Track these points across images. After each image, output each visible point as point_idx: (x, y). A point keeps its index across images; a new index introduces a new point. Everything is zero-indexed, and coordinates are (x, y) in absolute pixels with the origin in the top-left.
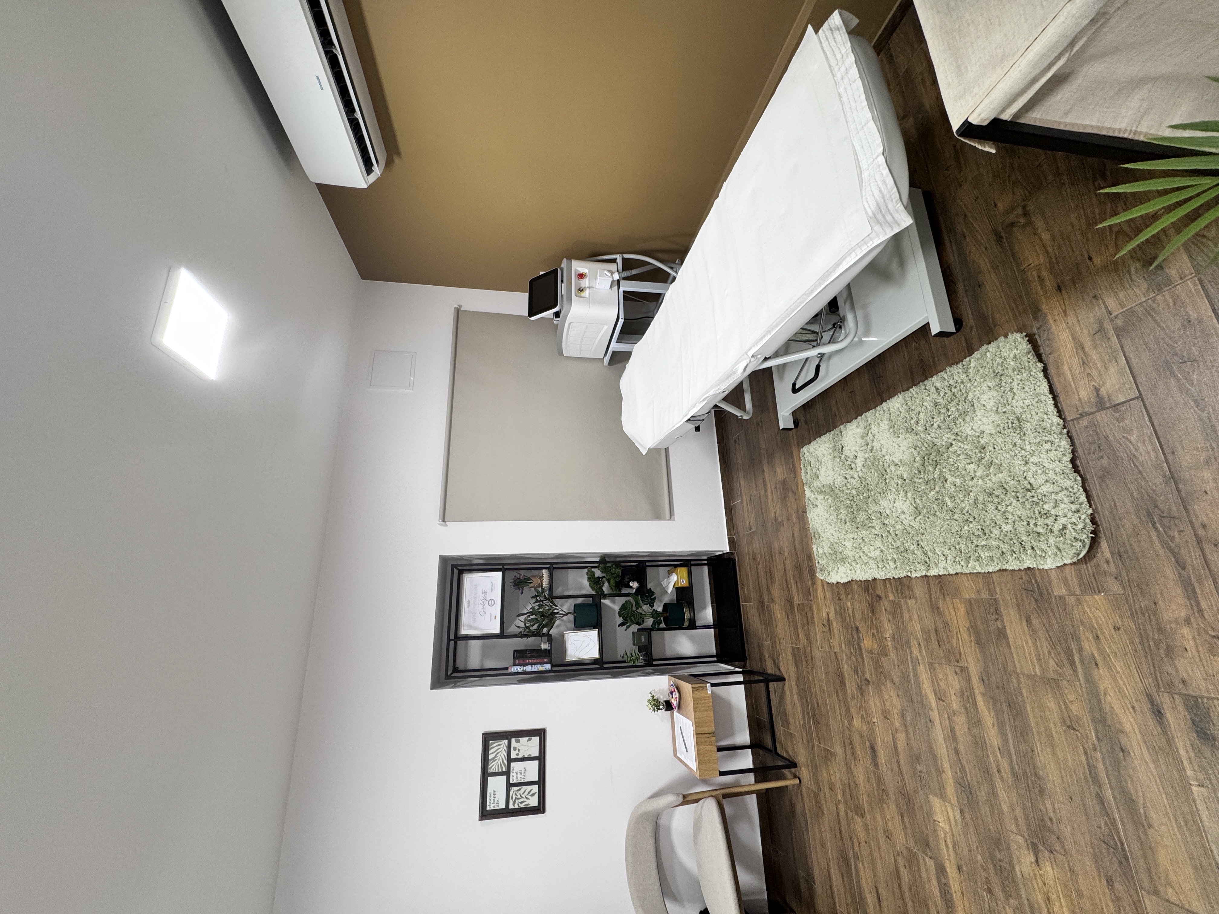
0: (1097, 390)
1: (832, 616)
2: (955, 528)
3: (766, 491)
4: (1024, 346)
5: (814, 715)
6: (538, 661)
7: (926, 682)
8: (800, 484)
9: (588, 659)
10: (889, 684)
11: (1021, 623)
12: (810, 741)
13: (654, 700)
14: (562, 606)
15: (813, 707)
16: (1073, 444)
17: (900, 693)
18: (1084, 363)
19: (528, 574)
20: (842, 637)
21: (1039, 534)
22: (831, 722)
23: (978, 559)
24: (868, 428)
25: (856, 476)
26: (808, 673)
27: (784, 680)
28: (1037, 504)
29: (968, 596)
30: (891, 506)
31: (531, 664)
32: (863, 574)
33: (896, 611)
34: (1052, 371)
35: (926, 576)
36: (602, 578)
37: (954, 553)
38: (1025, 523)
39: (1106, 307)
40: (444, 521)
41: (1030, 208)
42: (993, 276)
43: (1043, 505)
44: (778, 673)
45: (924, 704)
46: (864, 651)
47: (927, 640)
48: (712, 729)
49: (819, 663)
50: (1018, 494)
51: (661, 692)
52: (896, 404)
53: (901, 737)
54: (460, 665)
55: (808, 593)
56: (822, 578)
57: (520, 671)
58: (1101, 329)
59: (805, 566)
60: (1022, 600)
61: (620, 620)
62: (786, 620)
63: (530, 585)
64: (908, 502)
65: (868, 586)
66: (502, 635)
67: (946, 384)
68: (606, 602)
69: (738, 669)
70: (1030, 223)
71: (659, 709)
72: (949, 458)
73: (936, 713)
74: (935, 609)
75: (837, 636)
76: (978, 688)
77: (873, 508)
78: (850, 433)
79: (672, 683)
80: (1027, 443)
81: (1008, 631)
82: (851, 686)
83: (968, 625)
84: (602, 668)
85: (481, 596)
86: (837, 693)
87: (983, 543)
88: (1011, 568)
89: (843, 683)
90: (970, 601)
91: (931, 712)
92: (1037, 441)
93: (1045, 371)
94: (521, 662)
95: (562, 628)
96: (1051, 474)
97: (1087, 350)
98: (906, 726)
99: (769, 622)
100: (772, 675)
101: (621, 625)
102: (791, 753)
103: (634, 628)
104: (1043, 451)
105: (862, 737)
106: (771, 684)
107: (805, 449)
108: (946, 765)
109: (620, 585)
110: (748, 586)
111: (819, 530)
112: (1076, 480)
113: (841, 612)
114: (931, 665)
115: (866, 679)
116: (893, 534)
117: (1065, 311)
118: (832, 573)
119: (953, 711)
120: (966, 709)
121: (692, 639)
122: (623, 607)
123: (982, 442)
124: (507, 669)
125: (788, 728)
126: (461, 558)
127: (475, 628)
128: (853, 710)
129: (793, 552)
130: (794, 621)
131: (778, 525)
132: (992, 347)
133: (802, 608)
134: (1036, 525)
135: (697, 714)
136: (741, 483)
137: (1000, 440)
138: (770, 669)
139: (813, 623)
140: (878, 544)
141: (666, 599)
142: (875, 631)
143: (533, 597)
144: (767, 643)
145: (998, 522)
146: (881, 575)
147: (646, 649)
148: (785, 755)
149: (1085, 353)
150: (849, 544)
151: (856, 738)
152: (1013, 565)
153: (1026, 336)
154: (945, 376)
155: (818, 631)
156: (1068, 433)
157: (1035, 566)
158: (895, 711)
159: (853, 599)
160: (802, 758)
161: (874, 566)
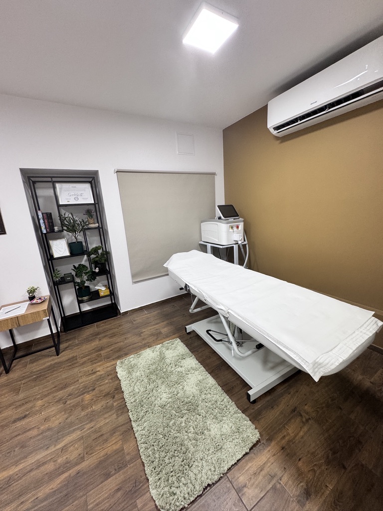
0: (245, 486)
1: (98, 373)
2: (160, 430)
3: (154, 325)
4: (255, 440)
5: (40, 376)
6: (47, 226)
7: (71, 437)
8: (161, 341)
9: (52, 252)
10: (66, 416)
11: (116, 485)
12: (24, 378)
13: (34, 290)
14: (80, 235)
15: (44, 375)
16: (217, 482)
17: (62, 424)
18: (255, 474)
19: (95, 217)
20: (88, 382)
21: (168, 480)
22: (37, 388)
23: (147, 448)
24: (196, 370)
25: (173, 369)
26: (64, 368)
27: (58, 355)
28: (183, 473)
29: (125, 448)
30: (163, 391)
31: (44, 222)
32: (124, 385)
33: (108, 409)
34: (247, 457)
35: (131, 421)
36: (98, 254)
37: (147, 433)
38: (172, 470)
39: (282, 476)
40: (117, 172)
41: (310, 422)
42: (278, 413)
43: (183, 477)
44: (60, 351)
45: (57, 440)
46: (82, 396)
47: (96, 432)
48: (22, 324)
49: (71, 373)
50: (185, 460)
51: (40, 292)
52: (211, 381)
53: (34, 432)
54: (37, 185)
55: (108, 358)
56: (118, 363)
57: (40, 217)
58: (272, 477)
59: (122, 353)
60: (129, 482)
61: (77, 265)
62: (91, 349)
63: (89, 218)
64: (167, 400)
65: (119, 389)
66: (59, 206)
67: (227, 404)
68: (85, 257)
69: (59, 329)
70: (304, 423)
71: (29, 294)
72: (193, 416)
73: (53, 450)
74: (113, 431)
75: (87, 379)
76: (72, 472)
77: (159, 382)
78: (192, 361)
79: (46, 298)
80: (211, 456)
81: (110, 480)
82: (61, 394)
83: (109, 453)
84: (48, 260)
85: (79, 193)
86: (55, 387)
87: (156, 449)
88: (146, 469)
89: (62, 389)
90: (123, 450)
91: (53, 446)
92: (214, 462)
93: (247, 454)
94: (45, 217)
95: (67, 237)
96: (200, 476)
97: (261, 473)
98: (42, 433)
99: (88, 340)
100: (59, 348)
101: (74, 266)
102: (14, 368)
103: (74, 273)
104: (210, 467)
105: (31, 408)
106: (54, 348)
107: (179, 340)
108: (21, 466)
109: (96, 263)
110: (105, 325)
111: (142, 356)
112: (200, 491)
113: (101, 378)
114: (82, 438)
115: (66, 402)
116: (149, 396)
117: (274, 455)
118: (121, 368)
119: (56, 460)
120: (59, 468)
121: (72, 302)
122: (84, 266)
123: (205, 432)
124: (39, 210)
125: (29, 363)
126: (99, 182)
127: (60, 192)
128: (46, 399)
129: (128, 345)
130: (91, 354)
131: (140, 334)
132: (249, 422)
133: (99, 356)
134: (172, 476)
135: (30, 315)
136: (155, 312)
137: (209, 441)
138: (62, 346)
139: (92, 364)
140: (142, 390)
141: (91, 287)
142: (95, 399)
143: (83, 220)
144: (77, 341)
145: (168, 453)
146: (126, 395)
147: (63, 281)
148: (13, 365)
149: (259, 473)
150: (138, 374)
151: (29, 405)
152: (148, 470)
153: (259, 439)
154: (230, 403)
155: (88, 368)
156: (221, 477)
157: (150, 483)
158: (50, 424)
159: (110, 383)
160: (13, 375)
161: (130, 391)
